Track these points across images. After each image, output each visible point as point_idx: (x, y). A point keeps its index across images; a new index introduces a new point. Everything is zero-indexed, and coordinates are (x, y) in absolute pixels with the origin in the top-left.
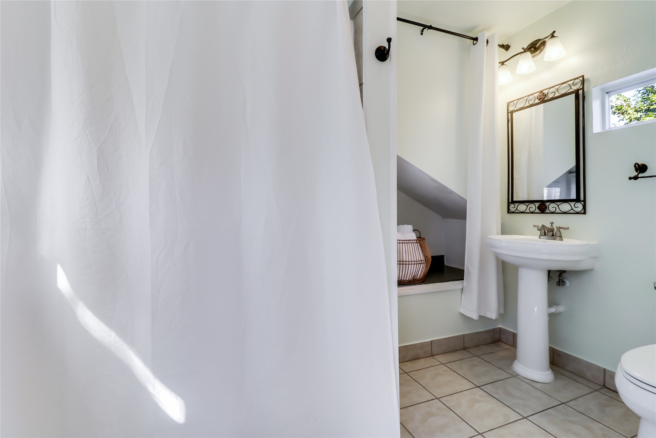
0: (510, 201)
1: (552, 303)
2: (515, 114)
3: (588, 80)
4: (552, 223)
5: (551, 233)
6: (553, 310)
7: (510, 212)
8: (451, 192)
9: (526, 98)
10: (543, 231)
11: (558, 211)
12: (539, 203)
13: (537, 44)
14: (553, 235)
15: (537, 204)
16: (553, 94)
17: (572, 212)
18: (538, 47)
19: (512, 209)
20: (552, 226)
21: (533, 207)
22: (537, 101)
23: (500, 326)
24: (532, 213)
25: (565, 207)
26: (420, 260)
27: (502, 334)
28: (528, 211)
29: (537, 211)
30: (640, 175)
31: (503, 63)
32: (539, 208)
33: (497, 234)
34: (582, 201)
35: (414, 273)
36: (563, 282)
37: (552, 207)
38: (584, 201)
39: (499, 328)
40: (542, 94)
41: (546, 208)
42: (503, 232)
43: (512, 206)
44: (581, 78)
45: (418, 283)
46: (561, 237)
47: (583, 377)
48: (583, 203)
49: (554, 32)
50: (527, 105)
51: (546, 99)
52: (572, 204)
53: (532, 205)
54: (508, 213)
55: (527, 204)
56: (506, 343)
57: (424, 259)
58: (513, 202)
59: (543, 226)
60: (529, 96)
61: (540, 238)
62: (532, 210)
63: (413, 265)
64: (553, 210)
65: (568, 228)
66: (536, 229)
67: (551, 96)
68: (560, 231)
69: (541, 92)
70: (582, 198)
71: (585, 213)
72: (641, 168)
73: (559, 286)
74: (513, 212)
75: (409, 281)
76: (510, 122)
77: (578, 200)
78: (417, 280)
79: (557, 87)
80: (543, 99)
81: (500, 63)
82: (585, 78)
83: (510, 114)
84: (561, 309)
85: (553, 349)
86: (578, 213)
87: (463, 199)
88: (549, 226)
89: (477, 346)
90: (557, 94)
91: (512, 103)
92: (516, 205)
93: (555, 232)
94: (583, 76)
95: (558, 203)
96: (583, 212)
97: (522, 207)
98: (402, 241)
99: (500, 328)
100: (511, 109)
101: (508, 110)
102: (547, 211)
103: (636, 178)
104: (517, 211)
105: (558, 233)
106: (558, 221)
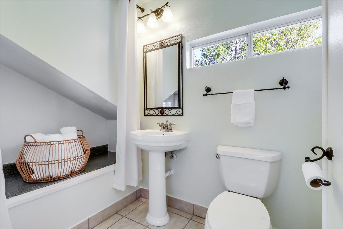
0: (145, 108)
1: (167, 169)
2: (147, 54)
3: (184, 37)
4: (167, 122)
5: (166, 128)
6: (168, 174)
7: (145, 115)
8: (106, 101)
9: (153, 44)
10: (162, 126)
11: (170, 114)
12: (160, 109)
13: (158, 11)
14: (167, 129)
15: (160, 110)
16: (167, 43)
17: (177, 114)
18: (159, 12)
19: (147, 113)
20: (167, 123)
21: (157, 112)
22: (159, 47)
23: (141, 187)
24: (157, 115)
25: (173, 112)
26: (77, 156)
27: (142, 192)
28: (155, 114)
29: (160, 114)
30: (208, 94)
31: (140, 18)
32: (160, 112)
33: (137, 130)
34: (181, 108)
35: (70, 168)
36: (173, 156)
37: (167, 111)
38: (182, 108)
39: (139, 189)
40: (161, 42)
41: (164, 112)
42: (141, 128)
43: (146, 111)
44: (181, 36)
45: (76, 175)
46: (171, 129)
47: (184, 211)
48: (182, 109)
49: (168, 3)
50: (154, 48)
51: (163, 46)
52: (177, 109)
53: (157, 111)
54: (144, 115)
55: (154, 110)
56: (144, 198)
57: (83, 154)
58: (147, 109)
59: (162, 123)
60: (154, 43)
61: (161, 131)
62: (157, 113)
63: (69, 162)
64: (167, 113)
65: (175, 124)
66: (159, 125)
67: (166, 44)
68: (171, 126)
69: (161, 41)
70: (181, 107)
71: (183, 115)
72: (208, 90)
73: (171, 159)
74: (147, 115)
75: (67, 176)
76: (145, 58)
77: (179, 107)
78: (75, 173)
79: (169, 39)
80: (162, 46)
81: (138, 18)
82: (183, 36)
83: (145, 53)
84: (172, 172)
85: (169, 196)
86: (179, 115)
87: (115, 106)
88: (165, 123)
89: (126, 206)
90: (169, 44)
91: (146, 46)
92: (149, 110)
93: (168, 127)
94: (182, 34)
95: (170, 109)
96: (182, 114)
97: (152, 112)
98: (58, 142)
99: (141, 189)
100: (145, 50)
101: (144, 50)
102: (165, 114)
103: (206, 95)
104: (149, 114)
105: (170, 127)
106: (170, 120)
